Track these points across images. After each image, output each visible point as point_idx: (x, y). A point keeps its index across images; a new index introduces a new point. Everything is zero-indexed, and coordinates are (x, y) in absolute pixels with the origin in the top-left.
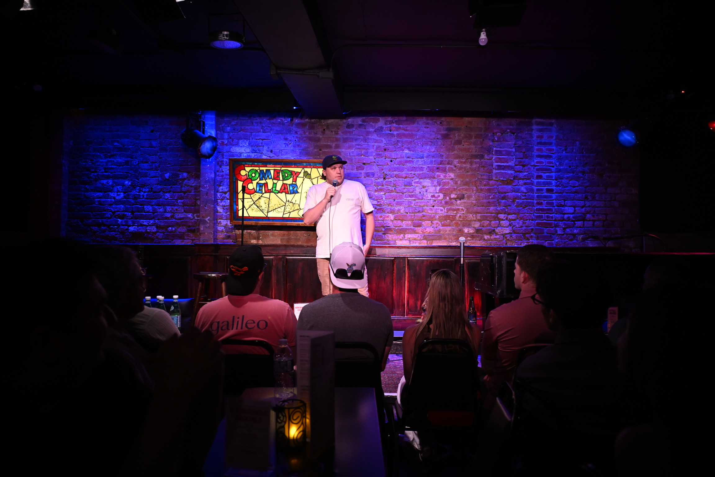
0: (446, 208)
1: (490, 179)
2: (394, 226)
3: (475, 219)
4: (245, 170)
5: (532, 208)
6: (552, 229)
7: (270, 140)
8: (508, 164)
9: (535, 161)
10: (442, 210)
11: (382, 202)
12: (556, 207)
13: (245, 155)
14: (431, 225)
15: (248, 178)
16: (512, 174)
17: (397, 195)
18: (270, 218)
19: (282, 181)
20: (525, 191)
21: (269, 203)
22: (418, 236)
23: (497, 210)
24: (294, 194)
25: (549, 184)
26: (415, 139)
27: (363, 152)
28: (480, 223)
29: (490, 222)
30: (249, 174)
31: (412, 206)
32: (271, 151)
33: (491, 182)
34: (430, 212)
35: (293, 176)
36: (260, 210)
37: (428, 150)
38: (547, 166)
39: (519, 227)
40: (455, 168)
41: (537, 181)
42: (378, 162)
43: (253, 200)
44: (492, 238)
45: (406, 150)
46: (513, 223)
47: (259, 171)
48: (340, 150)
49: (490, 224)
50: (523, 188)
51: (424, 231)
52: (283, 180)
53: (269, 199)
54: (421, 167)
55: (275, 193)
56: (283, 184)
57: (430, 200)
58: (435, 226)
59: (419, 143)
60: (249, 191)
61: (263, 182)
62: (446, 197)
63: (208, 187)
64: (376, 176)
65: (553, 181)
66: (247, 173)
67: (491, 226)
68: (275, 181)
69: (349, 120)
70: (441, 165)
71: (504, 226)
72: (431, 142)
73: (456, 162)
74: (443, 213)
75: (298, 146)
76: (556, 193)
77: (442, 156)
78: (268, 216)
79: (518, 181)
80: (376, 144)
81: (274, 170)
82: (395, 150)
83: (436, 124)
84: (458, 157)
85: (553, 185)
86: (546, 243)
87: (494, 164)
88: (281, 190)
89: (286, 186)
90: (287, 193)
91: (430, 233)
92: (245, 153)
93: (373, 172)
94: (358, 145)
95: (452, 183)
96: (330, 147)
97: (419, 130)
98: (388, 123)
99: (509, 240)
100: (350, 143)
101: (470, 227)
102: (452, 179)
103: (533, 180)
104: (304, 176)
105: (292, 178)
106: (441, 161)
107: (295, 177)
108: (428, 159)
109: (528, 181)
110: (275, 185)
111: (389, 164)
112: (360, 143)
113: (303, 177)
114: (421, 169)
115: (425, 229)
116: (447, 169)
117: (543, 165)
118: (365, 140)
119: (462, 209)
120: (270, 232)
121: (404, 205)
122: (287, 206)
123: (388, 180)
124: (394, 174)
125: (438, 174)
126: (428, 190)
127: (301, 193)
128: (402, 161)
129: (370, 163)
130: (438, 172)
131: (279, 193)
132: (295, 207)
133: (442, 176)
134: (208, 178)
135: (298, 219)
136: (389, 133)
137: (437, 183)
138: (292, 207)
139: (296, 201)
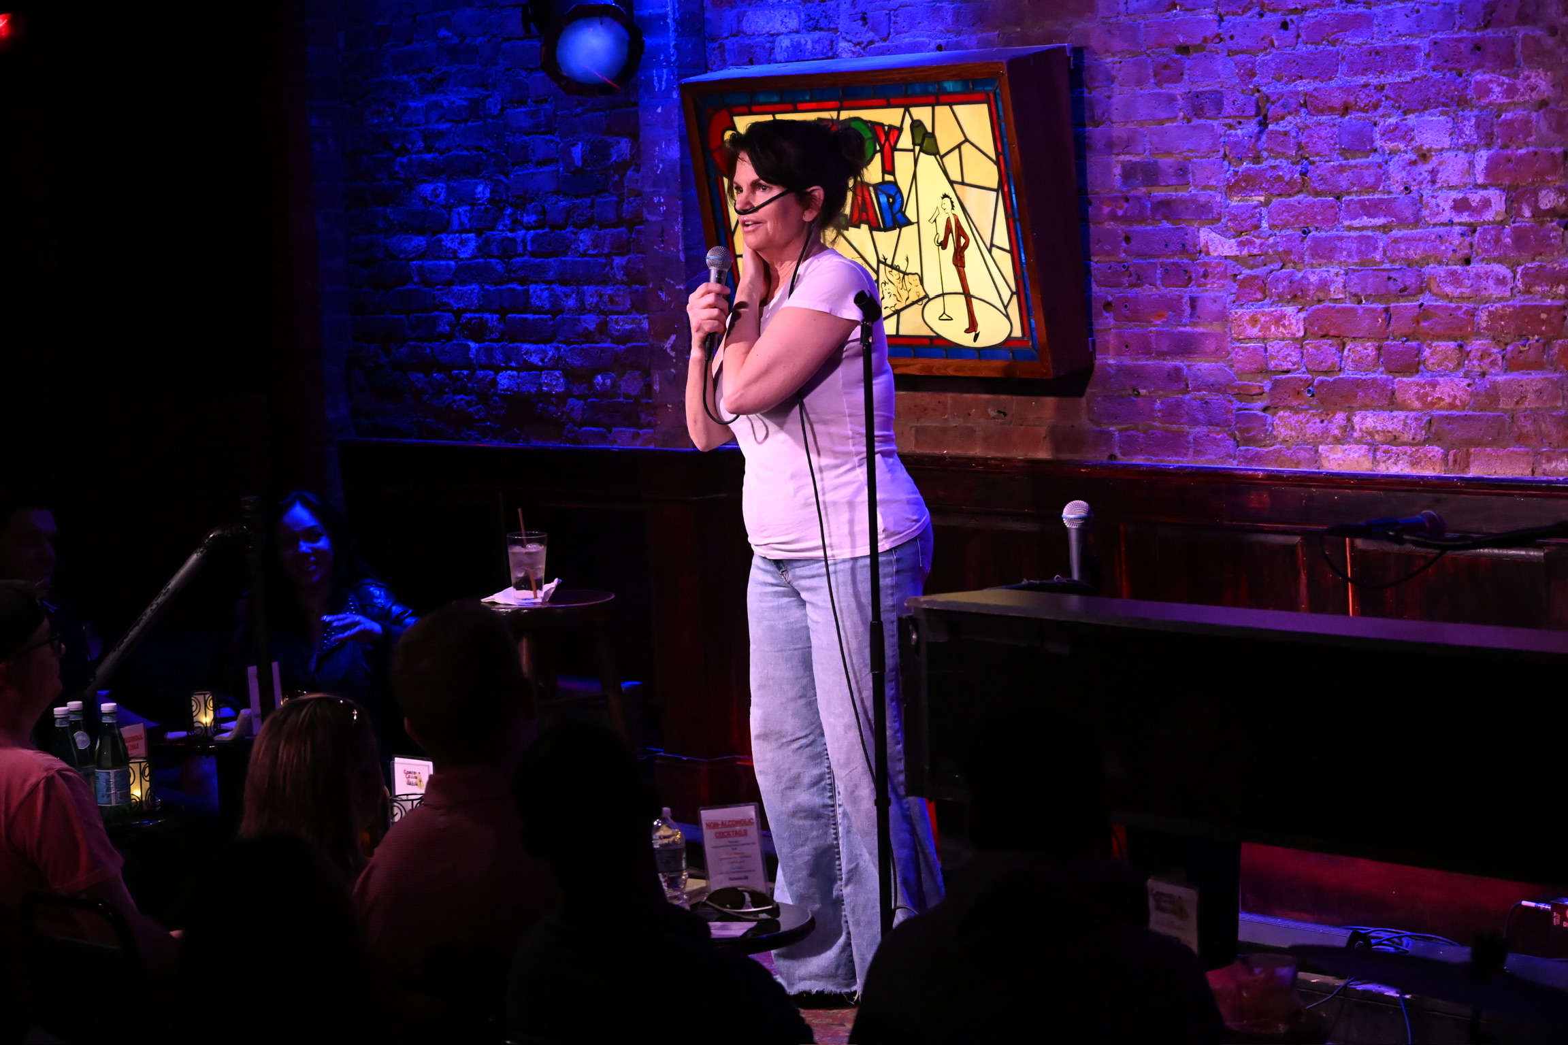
0: (1519, 270)
2: (1308, 371)
10: (1501, 281)
11: (1258, 241)
14: (1460, 365)
17: (1313, 205)
22: (1405, 424)
24: (898, 230)
31: (1375, 263)
34: (1449, 289)
35: (882, 147)
40: (1552, 42)
42: (1232, 37)
51: (1426, 395)
54: (1407, 48)
57: (1451, 223)
58: (1478, 369)
62: (1521, 209)
63: (662, 204)
64: (1228, 109)
70: (1489, 30)
73: (1554, 3)
74: (1508, 294)
88: (854, 215)
89: (866, 193)
90: (874, 224)
91: (1452, 406)
92: (786, 34)
93: (1216, 87)
95: (1543, 125)
102: (1543, 104)
104: (914, 144)
105: (878, 156)
107: (886, 151)
111: (1276, 43)
113: (913, 150)
114: (1405, 57)
115: (1434, 385)
116: (1518, 46)
121: (1343, 259)
122: (885, 283)
123: (1277, 128)
124: (1297, 93)
125: (1478, 77)
126: (1438, 171)
127: (918, 223)
128: (1323, 24)
129: (1199, 42)
130: (1479, 66)
131: (850, 228)
132: (909, 287)
133: (1497, 89)
134: (661, 166)
135: (927, 342)
137: (1477, 128)
138: (900, 290)
139: (907, 261)
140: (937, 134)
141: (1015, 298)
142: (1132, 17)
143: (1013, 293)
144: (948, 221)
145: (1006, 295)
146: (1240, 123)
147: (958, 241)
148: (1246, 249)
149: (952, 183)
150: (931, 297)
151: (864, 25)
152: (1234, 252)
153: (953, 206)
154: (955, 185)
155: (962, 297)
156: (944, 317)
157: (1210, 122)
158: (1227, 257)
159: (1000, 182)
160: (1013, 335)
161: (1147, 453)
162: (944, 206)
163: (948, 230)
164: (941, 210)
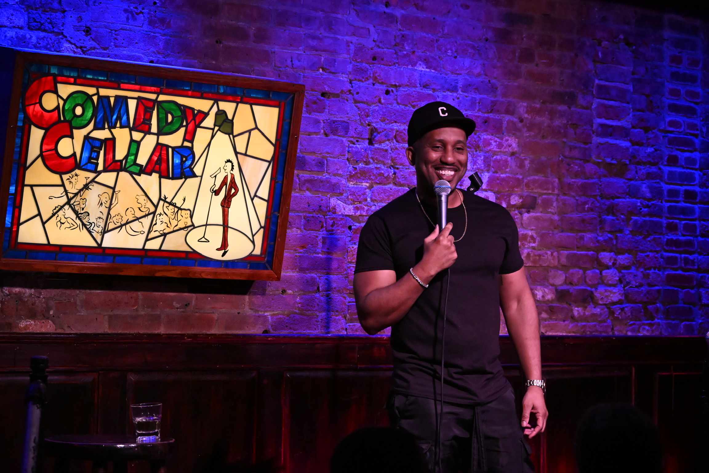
1: (586, 159)
3: (556, 263)
4: (55, 92)
5: (660, 238)
6: (692, 291)
8: (619, 124)
9: (668, 119)
11: (366, 208)
12: (700, 239)
13: (11, 33)
15: (62, 119)
16: (627, 149)
17: (398, 191)
18: (107, 251)
19: (156, 137)
20: (648, 195)
21: (111, 204)
23: (598, 241)
24: (183, 180)
25: (689, 178)
26: (440, 35)
27: (323, 59)
28: (565, 274)
29: (584, 273)
30: (66, 107)
32: (88, 31)
33: (590, 168)
35: (188, 123)
36: (84, 224)
37: (467, 69)
38: (686, 134)
39: (636, 286)
40: (520, 125)
41: (669, 171)
42: (358, 93)
43: (66, 191)
44: (587, 313)
45: (420, 65)
46: (626, 277)
47: (95, 98)
48: (267, 47)
49: (584, 278)
50: (644, 186)
52: (158, 134)
53: (111, 191)
55: (131, 173)
56: (158, 144)
59: (448, 47)
60: (58, 161)
61: (102, 134)
64: (352, 132)
65: (696, 172)
66: (61, 102)
67: (585, 281)
68: (137, 136)
70: (491, 114)
71: (610, 282)
72: (473, 47)
73: (522, 107)
75: (162, 21)
76: (701, 203)
77: (493, 89)
78: (104, 245)
79: (636, 167)
80: (354, 39)
81: (139, 99)
82: (397, 63)
84: (527, 95)
85: (697, 181)
86: (682, 327)
87: (594, 121)
88: (149, 166)
89: (164, 152)
90: (164, 175)
92: (10, 28)
93: (346, 119)
94: (314, 37)
95: (514, 165)
96: (242, 35)
97: (449, 12)
99: (617, 319)
100: (293, 28)
101: (547, 284)
102: (513, 154)
103: (662, 167)
104: (215, 125)
105: (183, 130)
106: (492, 102)
107: (191, 126)
108: (466, 94)
109: (654, 169)
110: (136, 147)
111: (383, 101)
112: (318, 33)
113: (213, 129)
116: (505, 124)
117: (681, 130)
118: (330, 25)
119: (532, 237)
120: (80, 295)
122: (160, 215)
123: (380, 147)
124: (393, 129)
125: (485, 137)
127: (202, 176)
128: (411, 96)
129: (338, 92)
130: (486, 131)
131: (142, 175)
132: (180, 218)
133: (494, 144)
135: (183, 255)
136: (385, 12)
137: (484, 161)
138: (171, 220)
139: (184, 201)
140: (234, 121)
141: (262, 230)
142: (295, 70)
143: (261, 227)
144: (226, 178)
145: (256, 227)
146: (357, 141)
147: (230, 190)
148: (359, 212)
149: (236, 153)
150: (196, 225)
151: (87, 35)
152: (352, 213)
153: (232, 169)
154: (239, 155)
155: (222, 228)
156: (203, 240)
157: (341, 138)
158: (346, 215)
159: (273, 158)
160: (254, 253)
161: (290, 328)
162: (225, 168)
163: (224, 183)
164: (222, 170)
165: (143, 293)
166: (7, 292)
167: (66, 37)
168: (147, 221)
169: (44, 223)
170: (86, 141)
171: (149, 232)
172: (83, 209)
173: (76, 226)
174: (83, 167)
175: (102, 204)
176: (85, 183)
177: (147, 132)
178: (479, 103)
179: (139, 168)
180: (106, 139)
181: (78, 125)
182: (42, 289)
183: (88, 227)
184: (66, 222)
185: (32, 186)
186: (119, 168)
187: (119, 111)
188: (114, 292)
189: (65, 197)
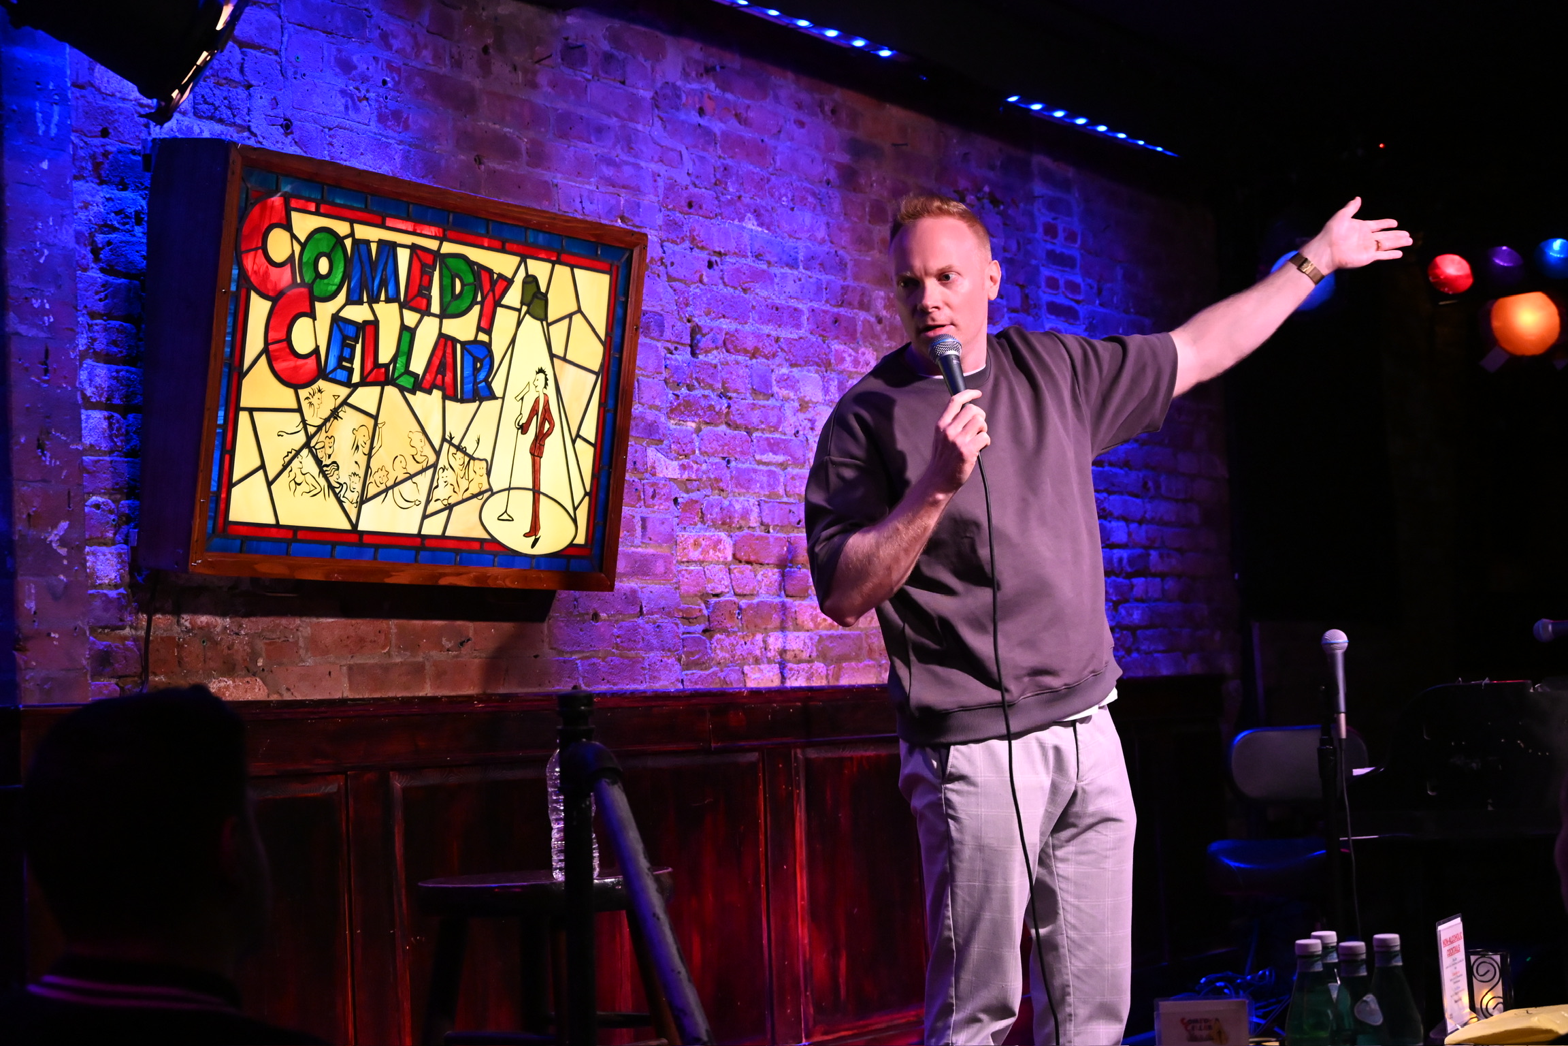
2: (736, 594)
4: (288, 227)
7: (277, 53)
11: (695, 466)
15: (299, 281)
17: (734, 438)
18: (366, 539)
19: (437, 320)
21: (371, 448)
24: (477, 403)
26: (771, 170)
27: (623, 201)
30: (305, 259)
32: (287, 127)
35: (483, 298)
36: (331, 487)
37: (807, 230)
40: (878, 328)
42: (672, 264)
43: (303, 421)
45: (750, 219)
47: (348, 243)
48: (546, 175)
52: (443, 315)
53: (372, 422)
54: (795, 309)
55: (402, 389)
56: (441, 336)
59: (783, 191)
60: (292, 363)
61: (358, 313)
63: (47, 312)
64: (668, 333)
66: (297, 248)
68: (411, 318)
69: (570, 20)
70: (842, 309)
72: (814, 194)
73: (879, 298)
75: (396, 115)
77: (841, 266)
78: (360, 528)
80: (663, 170)
81: (414, 248)
82: (721, 214)
83: (821, 116)
84: (882, 279)
88: (428, 376)
89: (449, 350)
90: (449, 394)
93: (658, 309)
94: (610, 162)
96: (508, 150)
97: (779, 132)
98: (694, 74)
100: (580, 144)
104: (522, 303)
105: (477, 309)
106: (843, 287)
107: (488, 303)
108: (809, 273)
110: (410, 339)
111: (705, 280)
112: (613, 154)
113: (519, 310)
114: (795, 319)
116: (859, 326)
118: (628, 142)
120: (304, 627)
121: (757, 490)
122: (444, 469)
123: (706, 359)
124: (721, 329)
125: (836, 346)
126: (815, 421)
127: (503, 398)
128: (741, 272)
130: (837, 338)
131: (418, 392)
132: (472, 475)
133: (848, 359)
134: (46, 252)
135: (476, 546)
136: (699, 125)
137: (838, 388)
138: (459, 479)
139: (478, 443)
140: (549, 296)
141: (587, 500)
143: (586, 494)
144: (537, 401)
145: (579, 493)
146: (676, 349)
147: (542, 425)
148: (686, 473)
149: (552, 356)
150: (495, 490)
151: (286, 134)
152: (677, 475)
153: (546, 384)
154: (555, 360)
155: (530, 494)
156: (505, 516)
157: (654, 343)
158: (670, 479)
159: (602, 365)
160: (576, 542)
161: (608, 682)
162: (536, 383)
163: (534, 411)
164: (532, 386)
165: (396, 621)
166: (187, 624)
167: (255, 135)
168: (424, 480)
169: (269, 484)
170: (335, 325)
171: (428, 502)
172: (330, 456)
173: (319, 489)
174: (330, 376)
175: (357, 447)
176: (332, 407)
177: (425, 312)
178: (826, 289)
179: (412, 380)
180: (366, 322)
181: (322, 295)
182: (243, 617)
183: (337, 490)
184: (304, 483)
185: (251, 411)
186: (382, 378)
187: (384, 269)
188: (354, 621)
189: (303, 432)
